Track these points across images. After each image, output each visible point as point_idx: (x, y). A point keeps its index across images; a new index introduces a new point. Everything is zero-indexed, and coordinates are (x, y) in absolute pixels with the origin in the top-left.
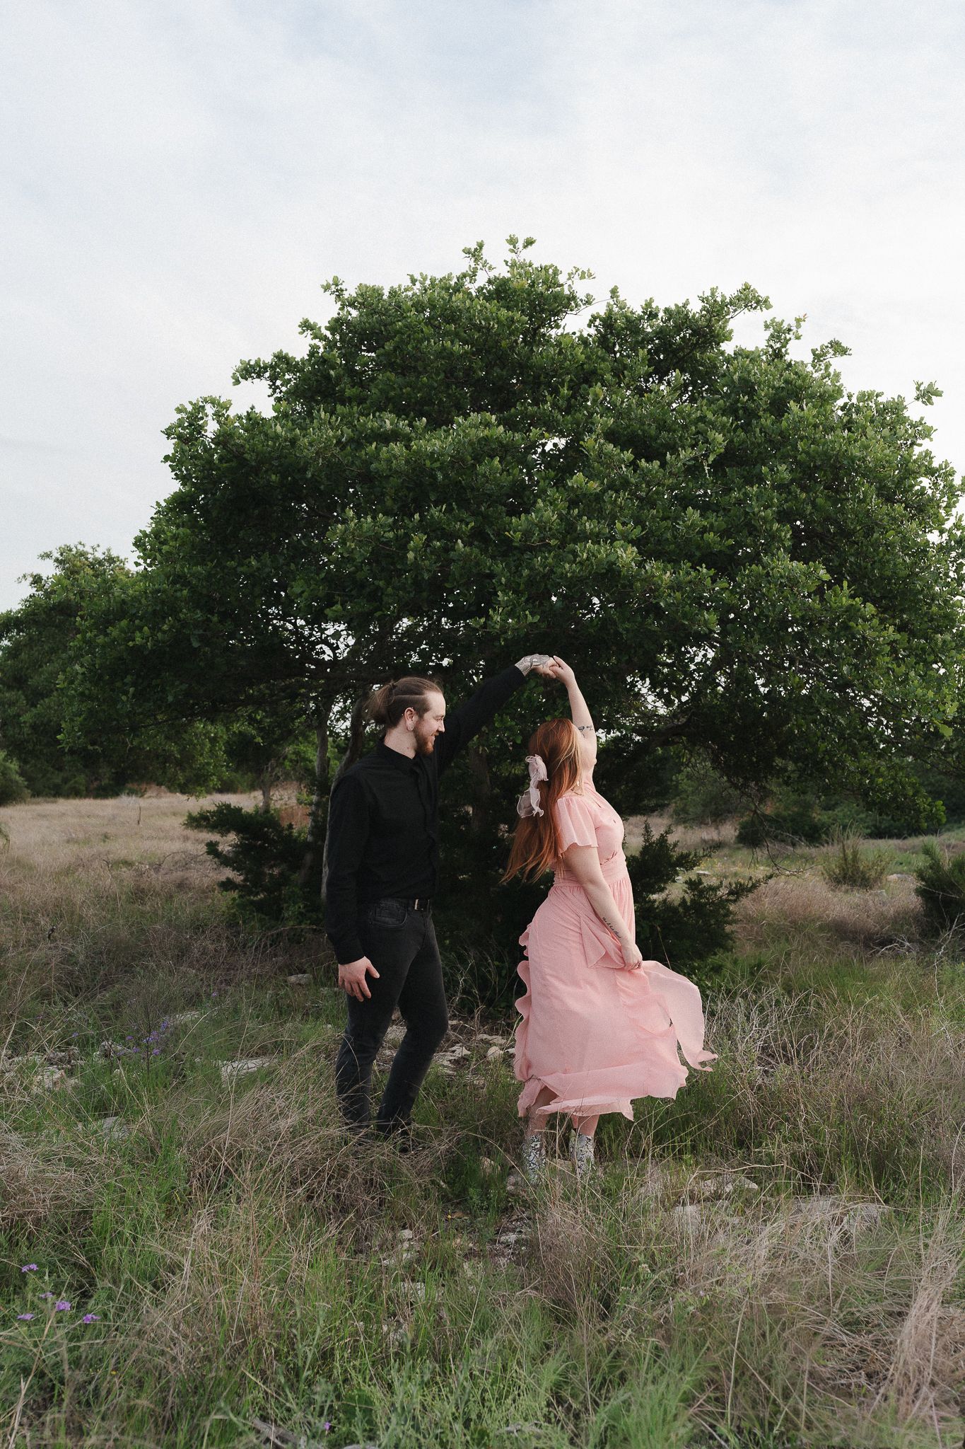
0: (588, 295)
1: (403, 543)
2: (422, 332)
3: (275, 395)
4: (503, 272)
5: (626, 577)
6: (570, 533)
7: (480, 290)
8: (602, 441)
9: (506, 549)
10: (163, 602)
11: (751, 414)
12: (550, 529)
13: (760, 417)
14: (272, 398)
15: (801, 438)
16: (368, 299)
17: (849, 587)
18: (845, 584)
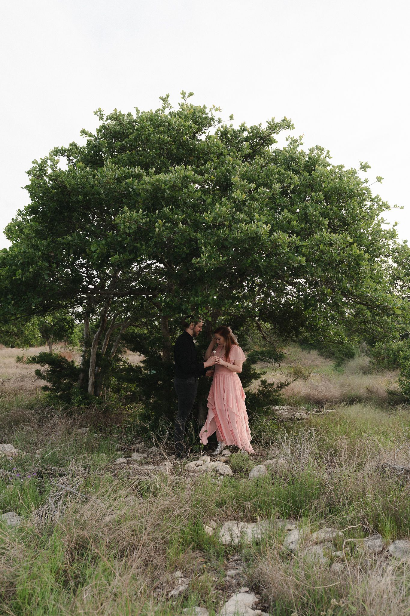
0: (219, 118)
1: (151, 224)
4: (177, 109)
5: (262, 240)
7: (166, 117)
14: (68, 165)
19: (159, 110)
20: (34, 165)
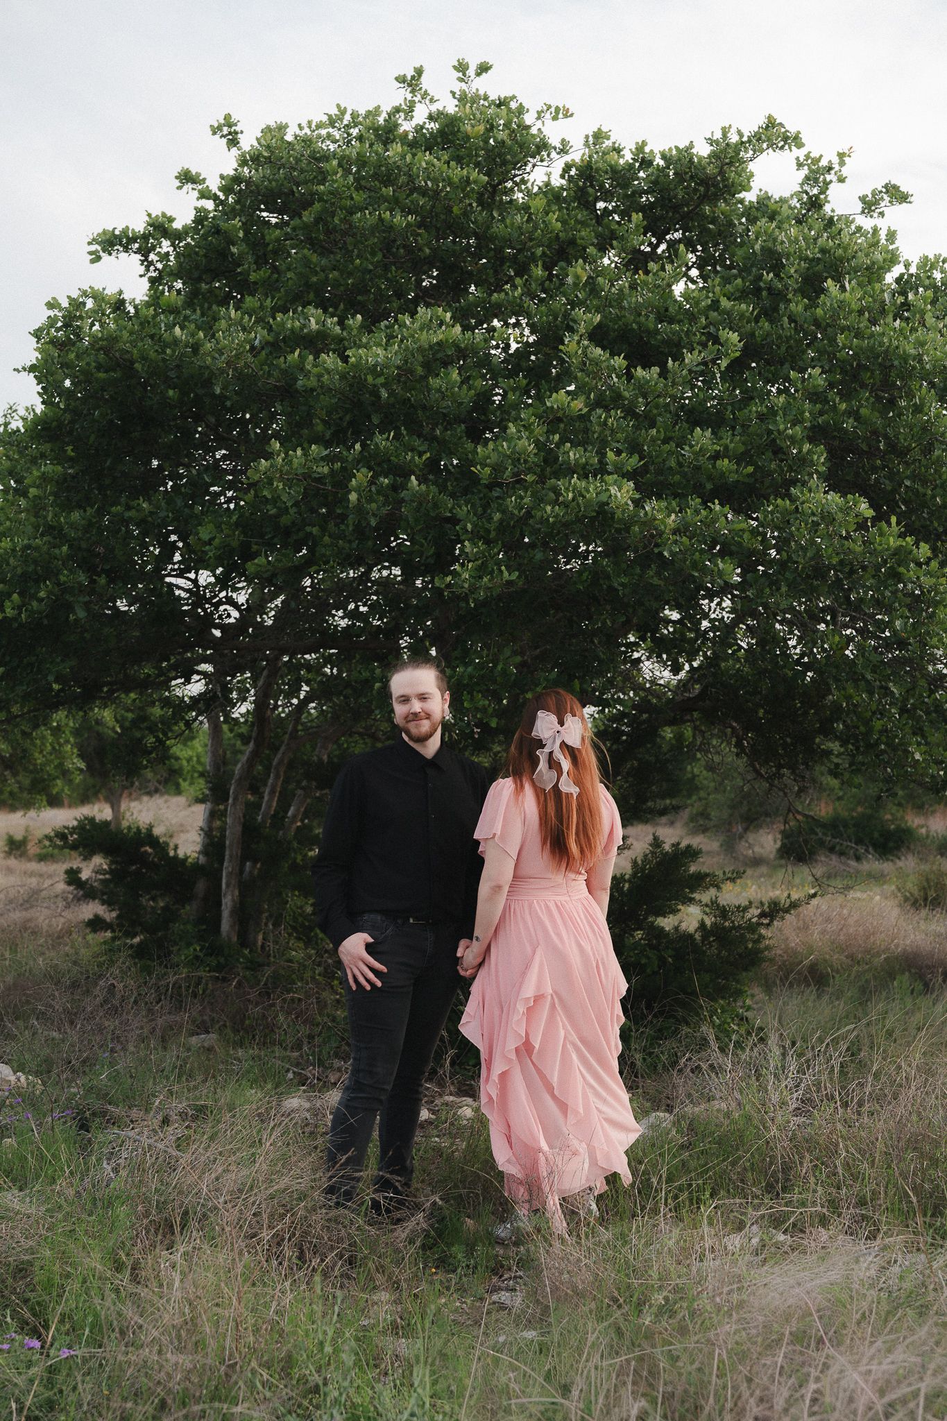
0: (563, 140)
1: (341, 480)
2: (352, 198)
3: (149, 274)
4: (451, 107)
5: (620, 520)
6: (551, 465)
7: (419, 129)
8: (586, 343)
9: (465, 482)
10: (35, 562)
11: (779, 296)
12: (526, 462)
13: (790, 301)
14: (145, 279)
15: (843, 329)
16: (272, 147)
17: (898, 523)
18: (894, 519)
19: (397, 110)
20: (52, 313)
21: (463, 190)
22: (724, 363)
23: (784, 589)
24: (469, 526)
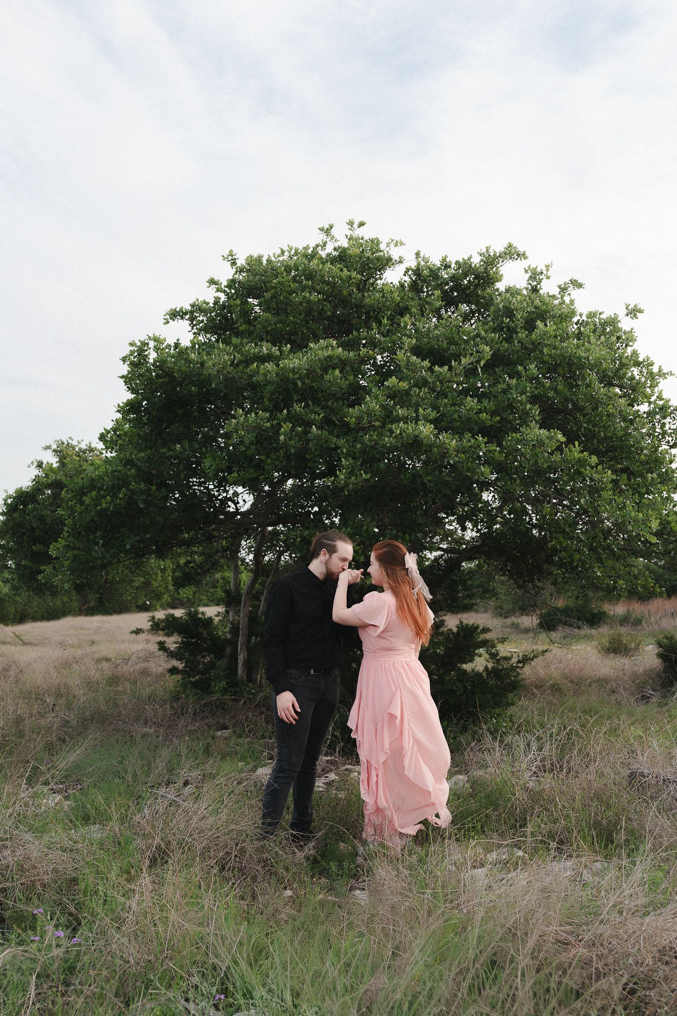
0: (400, 257)
1: (276, 429)
2: (290, 286)
3: (193, 331)
4: (344, 243)
5: (426, 445)
6: (389, 417)
7: (329, 255)
8: (409, 354)
9: (346, 430)
10: (118, 478)
11: (512, 331)
12: (375, 415)
13: (518, 332)
14: (191, 333)
15: (547, 345)
16: (253, 266)
17: (579, 446)
18: (577, 443)
19: (317, 246)
20: (132, 348)
21: (348, 283)
22: (482, 363)
23: (518, 481)
24: (345, 450)
